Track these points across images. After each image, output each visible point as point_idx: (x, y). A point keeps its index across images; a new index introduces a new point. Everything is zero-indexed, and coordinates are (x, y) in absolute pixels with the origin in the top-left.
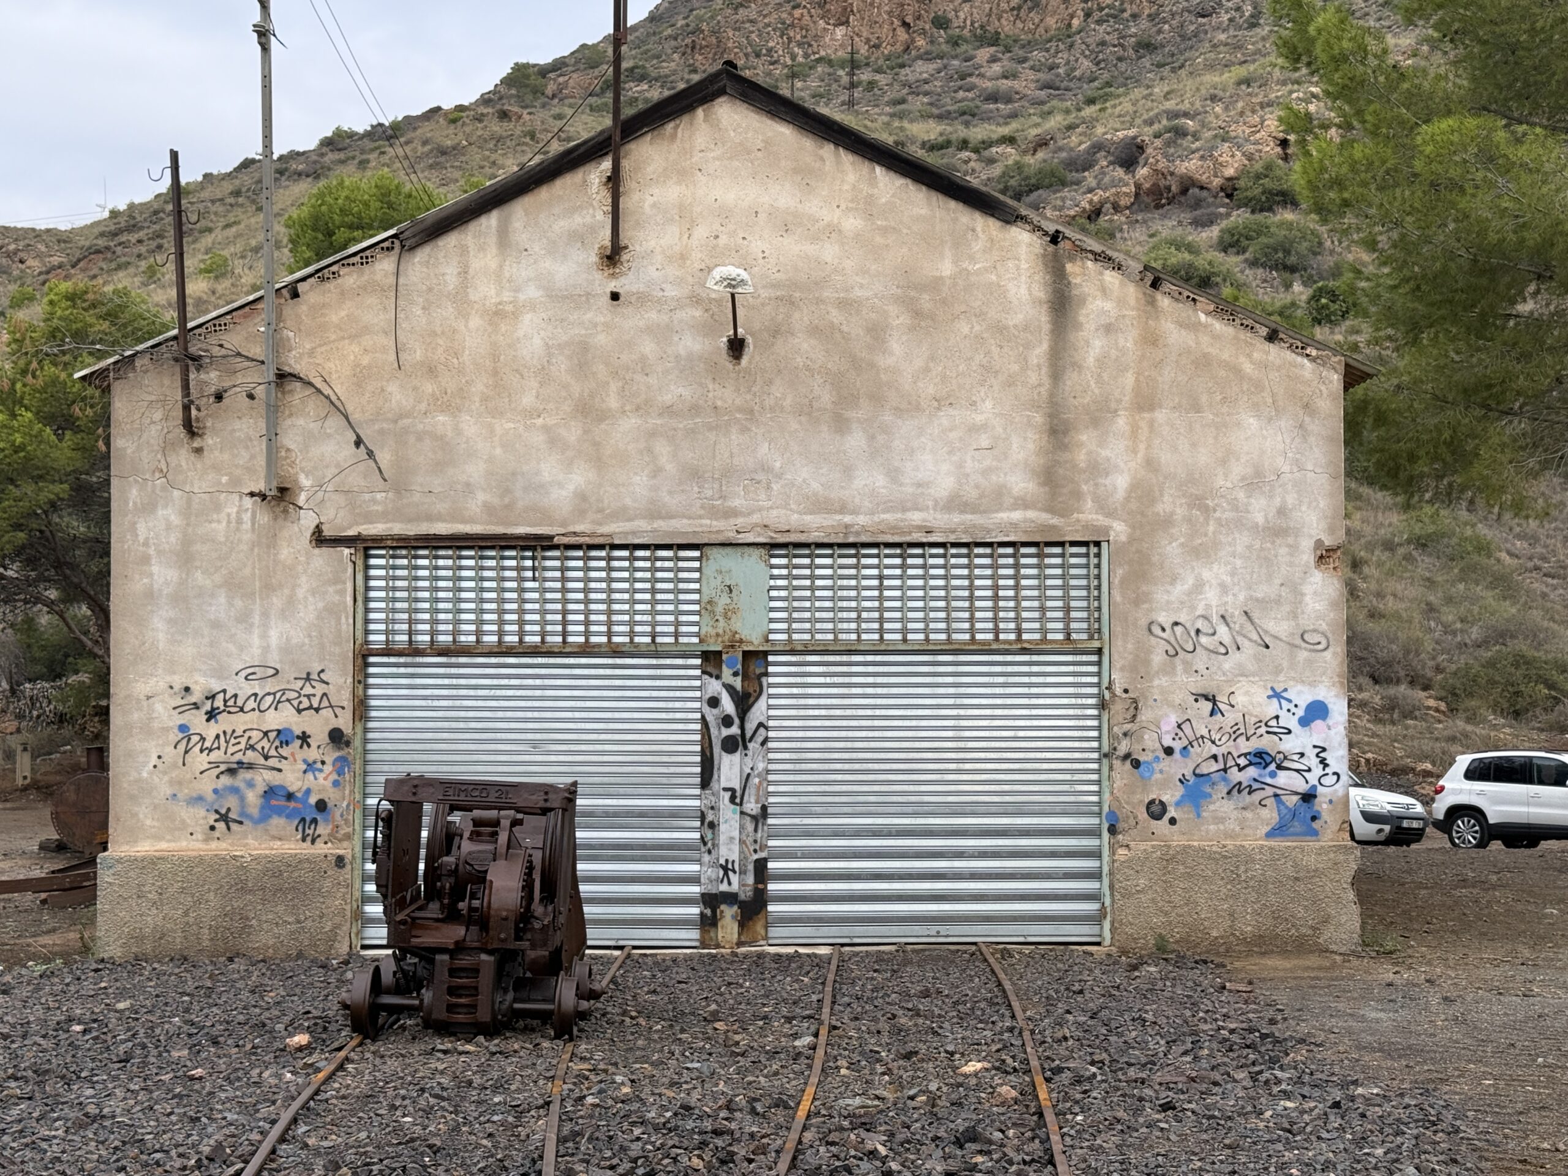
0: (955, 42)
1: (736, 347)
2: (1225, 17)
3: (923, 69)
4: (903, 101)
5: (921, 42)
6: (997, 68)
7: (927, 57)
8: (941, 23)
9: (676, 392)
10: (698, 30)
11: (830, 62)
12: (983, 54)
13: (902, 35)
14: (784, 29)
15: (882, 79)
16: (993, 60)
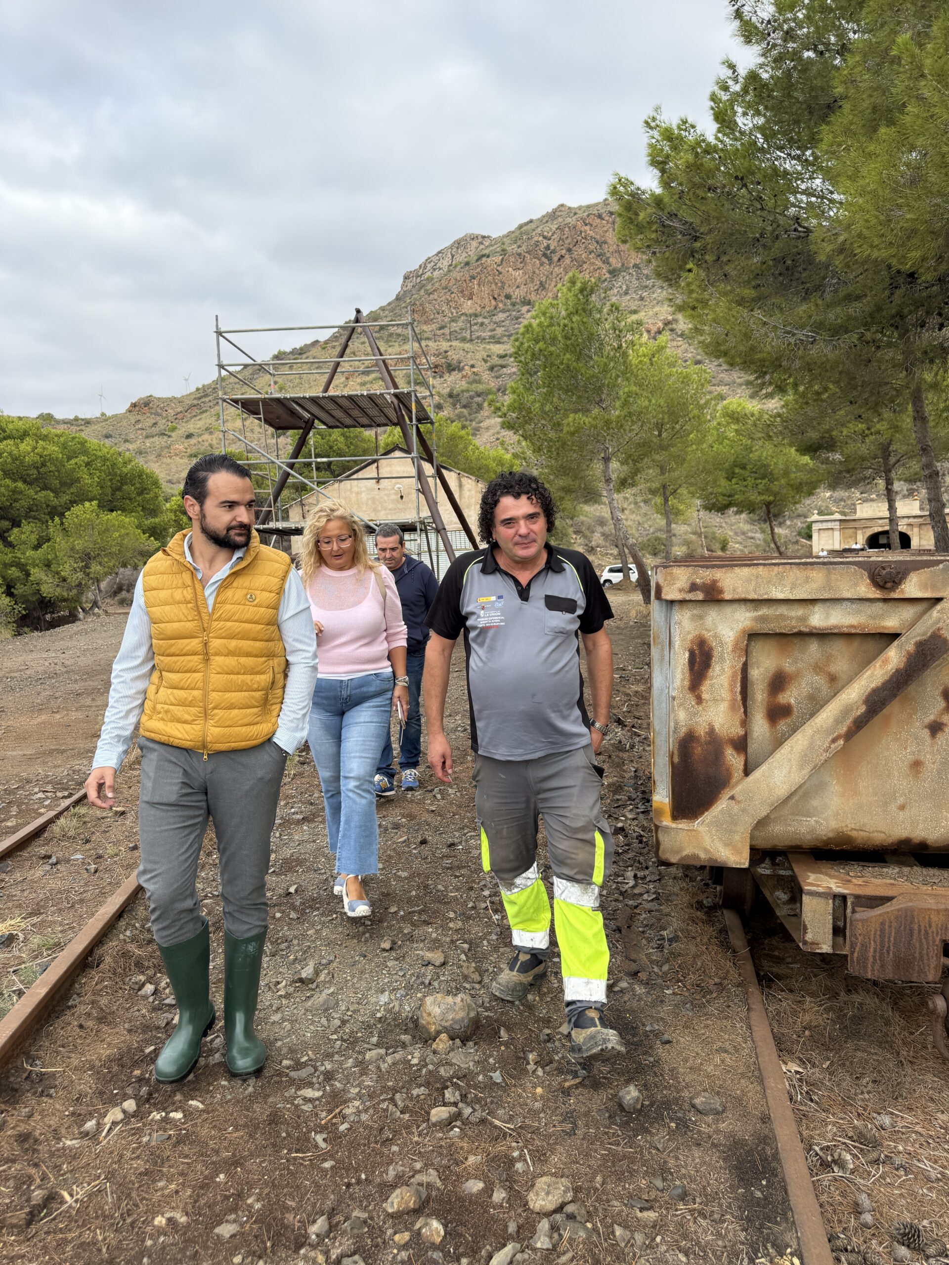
0: (514, 305)
1: (402, 497)
2: (616, 291)
3: (501, 316)
4: (494, 330)
5: (501, 305)
6: (530, 314)
7: (503, 311)
8: (508, 297)
9: (391, 506)
10: (415, 304)
11: (466, 315)
12: (525, 309)
13: (493, 302)
14: (448, 302)
15: (486, 321)
16: (528, 311)
